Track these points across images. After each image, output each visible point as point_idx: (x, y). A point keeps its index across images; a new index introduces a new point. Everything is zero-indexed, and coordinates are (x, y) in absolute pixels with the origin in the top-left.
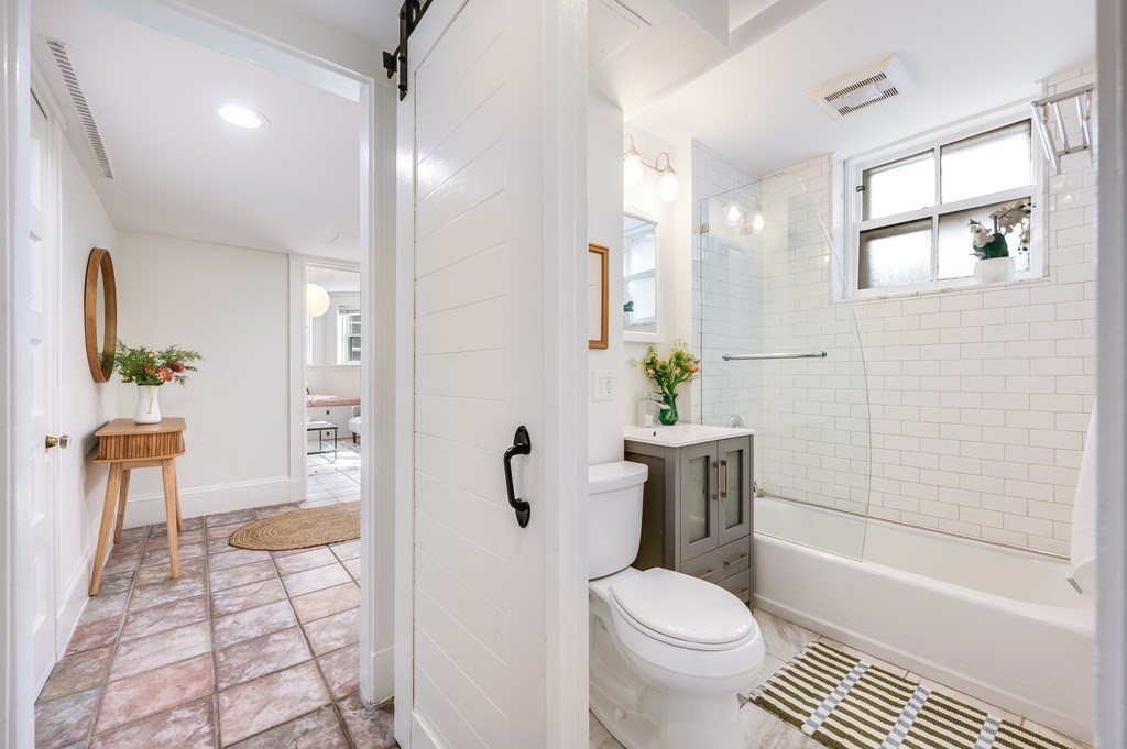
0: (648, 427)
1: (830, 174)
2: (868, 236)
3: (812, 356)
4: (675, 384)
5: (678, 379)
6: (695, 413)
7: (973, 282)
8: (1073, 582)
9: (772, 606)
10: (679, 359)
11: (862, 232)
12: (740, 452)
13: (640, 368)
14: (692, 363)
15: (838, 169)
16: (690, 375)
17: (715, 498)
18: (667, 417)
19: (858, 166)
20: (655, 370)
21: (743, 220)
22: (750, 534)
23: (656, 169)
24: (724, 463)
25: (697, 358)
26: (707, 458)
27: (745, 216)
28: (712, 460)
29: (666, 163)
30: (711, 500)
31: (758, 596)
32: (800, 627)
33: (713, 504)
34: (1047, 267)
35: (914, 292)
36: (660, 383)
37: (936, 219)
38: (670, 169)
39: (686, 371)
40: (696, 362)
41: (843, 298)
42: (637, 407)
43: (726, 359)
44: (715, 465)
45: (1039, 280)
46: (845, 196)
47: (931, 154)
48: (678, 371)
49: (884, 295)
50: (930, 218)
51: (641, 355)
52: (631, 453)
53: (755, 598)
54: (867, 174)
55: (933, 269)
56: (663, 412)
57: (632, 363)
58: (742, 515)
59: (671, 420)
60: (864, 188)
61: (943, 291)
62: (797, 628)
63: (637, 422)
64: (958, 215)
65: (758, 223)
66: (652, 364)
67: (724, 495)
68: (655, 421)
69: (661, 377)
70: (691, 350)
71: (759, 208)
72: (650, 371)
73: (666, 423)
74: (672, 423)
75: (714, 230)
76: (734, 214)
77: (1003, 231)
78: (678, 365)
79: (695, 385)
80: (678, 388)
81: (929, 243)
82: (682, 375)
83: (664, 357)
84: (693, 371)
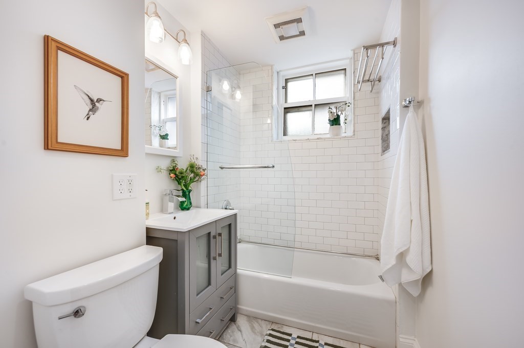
0: (170, 213)
1: (272, 76)
2: (287, 110)
3: (268, 167)
4: (190, 183)
5: (192, 180)
6: (203, 201)
7: (328, 136)
8: (381, 277)
9: (247, 311)
10: (192, 167)
11: (285, 108)
12: (230, 225)
13: (165, 174)
14: (201, 170)
15: (275, 75)
16: (200, 178)
17: (215, 259)
18: (185, 205)
19: (283, 76)
20: (175, 174)
21: (230, 91)
22: (235, 273)
23: (177, 40)
24: (220, 235)
25: (205, 167)
26: (209, 234)
27: (232, 88)
28: (212, 234)
29: (183, 38)
30: (212, 261)
31: (239, 306)
32: (262, 320)
33: (213, 263)
34: (354, 131)
35: (307, 138)
36: (179, 183)
37: (313, 106)
38: (186, 41)
39: (197, 175)
40: (204, 170)
41: (277, 139)
42: (162, 200)
43: (222, 168)
44: (215, 237)
45: (351, 137)
46: (278, 89)
47: (311, 77)
48: (192, 175)
49: (295, 139)
50: (311, 106)
51: (165, 164)
52: (152, 238)
53: (238, 308)
54: (287, 81)
55: (312, 129)
56: (182, 203)
57: (158, 170)
58: (231, 262)
59: (187, 207)
60: (285, 88)
61: (318, 139)
62: (260, 321)
63: (163, 210)
64: (322, 106)
65: (238, 95)
66: (173, 170)
67: (220, 255)
68: (176, 208)
69: (180, 179)
70: (201, 163)
71: (239, 87)
72: (172, 175)
73: (183, 209)
74: (188, 209)
75: (214, 92)
76: (226, 86)
77: (339, 113)
78: (192, 172)
79: (203, 184)
80: (192, 186)
81: (311, 117)
82: (195, 178)
83: (182, 165)
84: (202, 176)
